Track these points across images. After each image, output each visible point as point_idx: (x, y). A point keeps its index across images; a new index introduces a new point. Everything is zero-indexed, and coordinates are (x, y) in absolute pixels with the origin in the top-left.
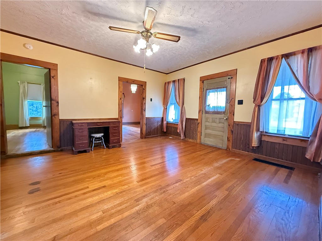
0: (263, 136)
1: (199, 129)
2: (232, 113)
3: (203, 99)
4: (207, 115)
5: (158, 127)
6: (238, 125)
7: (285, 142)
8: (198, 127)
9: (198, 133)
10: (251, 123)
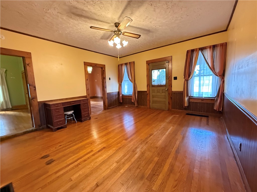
0: (190, 99)
1: (148, 98)
2: (171, 86)
3: (149, 76)
4: (153, 88)
5: (116, 99)
6: (174, 93)
7: (203, 102)
8: (147, 97)
9: (148, 101)
10: (183, 91)
